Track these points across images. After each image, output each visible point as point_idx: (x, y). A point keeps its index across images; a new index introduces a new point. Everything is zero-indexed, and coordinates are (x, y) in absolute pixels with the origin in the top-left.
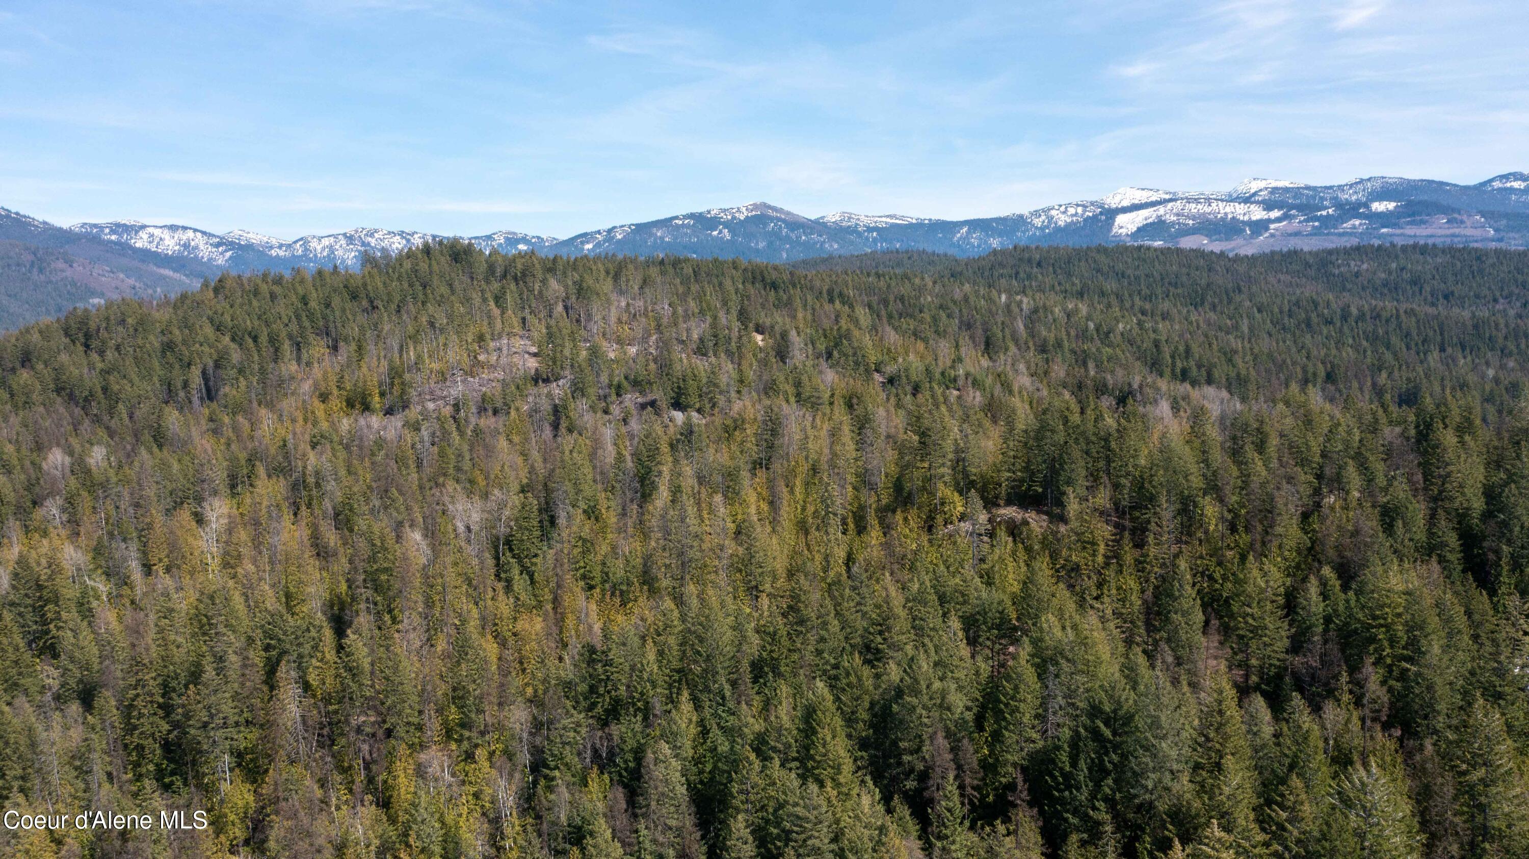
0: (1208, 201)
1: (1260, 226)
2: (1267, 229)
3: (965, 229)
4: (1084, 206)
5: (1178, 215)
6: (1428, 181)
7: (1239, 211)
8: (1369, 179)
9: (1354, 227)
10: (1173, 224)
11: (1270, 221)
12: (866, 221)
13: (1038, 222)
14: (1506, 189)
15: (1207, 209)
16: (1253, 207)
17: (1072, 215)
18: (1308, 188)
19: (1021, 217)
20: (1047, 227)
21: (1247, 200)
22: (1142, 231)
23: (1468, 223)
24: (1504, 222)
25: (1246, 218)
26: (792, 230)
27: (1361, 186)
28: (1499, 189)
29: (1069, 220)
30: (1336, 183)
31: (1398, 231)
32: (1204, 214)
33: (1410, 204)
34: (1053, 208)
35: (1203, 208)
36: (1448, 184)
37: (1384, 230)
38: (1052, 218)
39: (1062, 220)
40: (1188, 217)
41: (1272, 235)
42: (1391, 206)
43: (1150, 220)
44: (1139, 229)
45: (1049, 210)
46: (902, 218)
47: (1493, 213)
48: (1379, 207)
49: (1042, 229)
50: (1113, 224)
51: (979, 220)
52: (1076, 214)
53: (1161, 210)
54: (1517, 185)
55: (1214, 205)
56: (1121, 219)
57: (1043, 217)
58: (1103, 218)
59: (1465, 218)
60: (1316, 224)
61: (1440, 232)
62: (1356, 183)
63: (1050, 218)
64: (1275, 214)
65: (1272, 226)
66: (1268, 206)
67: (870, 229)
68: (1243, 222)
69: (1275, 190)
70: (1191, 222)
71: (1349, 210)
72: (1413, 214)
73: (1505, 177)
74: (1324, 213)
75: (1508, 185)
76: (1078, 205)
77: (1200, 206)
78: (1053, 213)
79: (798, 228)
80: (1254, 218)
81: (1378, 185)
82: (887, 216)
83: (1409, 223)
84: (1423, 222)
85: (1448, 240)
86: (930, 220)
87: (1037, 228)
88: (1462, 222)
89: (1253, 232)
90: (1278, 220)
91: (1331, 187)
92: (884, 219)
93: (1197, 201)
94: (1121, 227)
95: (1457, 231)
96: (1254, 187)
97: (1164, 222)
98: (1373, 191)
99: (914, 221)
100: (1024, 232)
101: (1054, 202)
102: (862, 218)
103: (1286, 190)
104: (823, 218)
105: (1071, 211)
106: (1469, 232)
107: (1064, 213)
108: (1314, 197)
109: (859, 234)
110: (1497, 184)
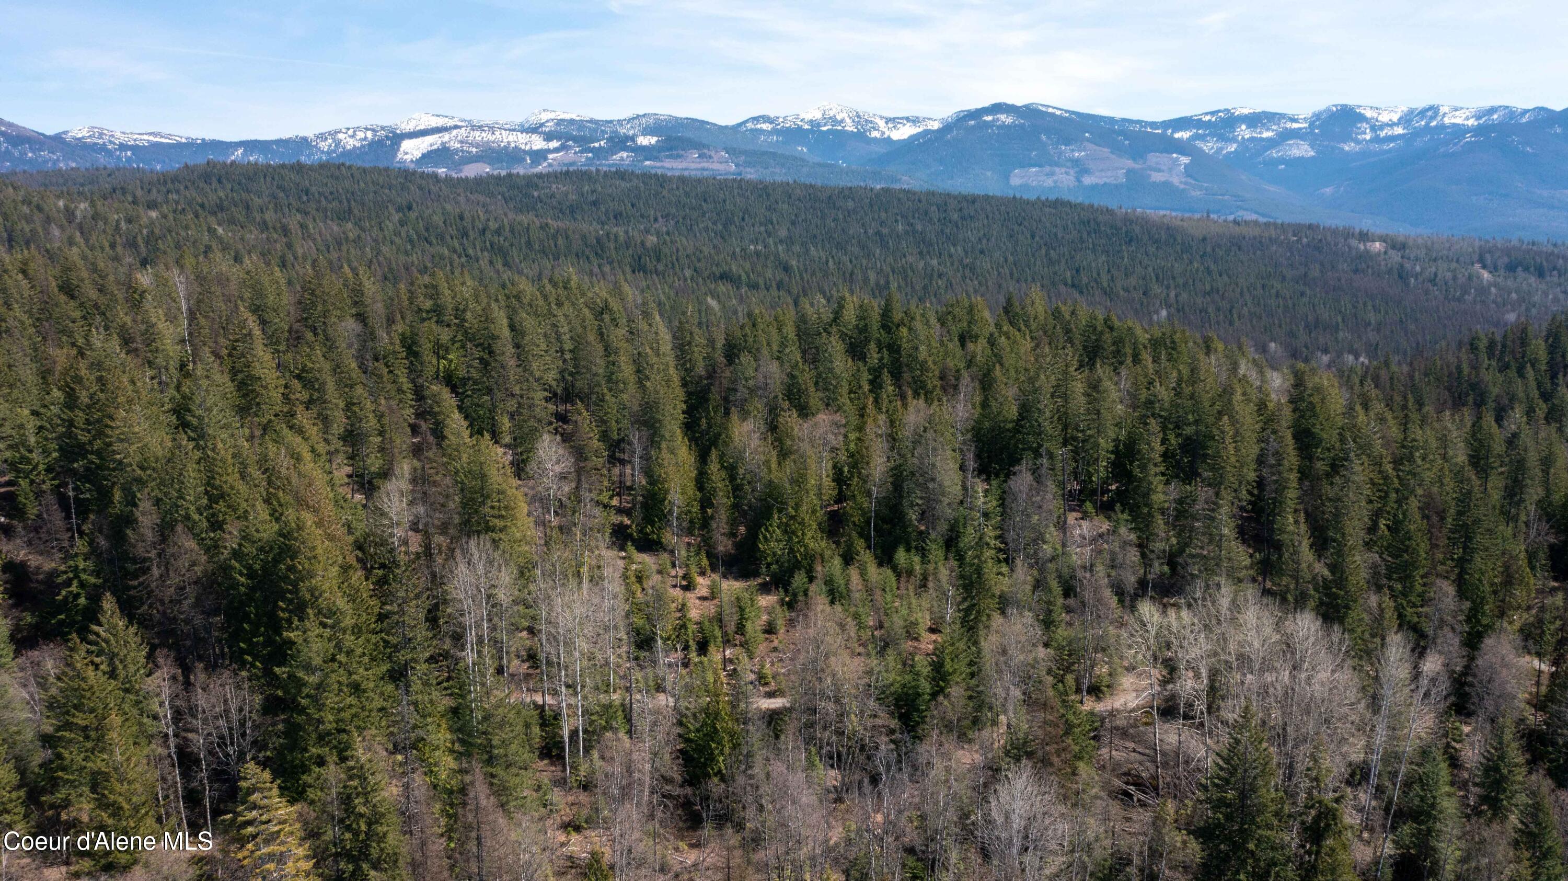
0: (492, 129)
1: (539, 156)
2: (546, 159)
3: (240, 151)
4: (373, 130)
5: (461, 142)
6: (692, 119)
7: (522, 140)
8: (644, 115)
9: (622, 159)
10: (457, 150)
11: (549, 151)
12: (123, 139)
13: (324, 146)
14: (757, 130)
15: (491, 138)
16: (535, 137)
17: (361, 140)
18: (591, 121)
19: (305, 139)
20: (334, 151)
21: (534, 130)
22: (428, 157)
23: (715, 159)
24: (743, 158)
25: (528, 148)
26: (15, 145)
27: (636, 121)
28: (752, 130)
29: (358, 145)
30: (615, 117)
31: (659, 164)
32: (488, 142)
33: (669, 139)
34: (340, 132)
35: (486, 136)
36: (708, 123)
37: (647, 163)
38: (340, 141)
39: (350, 143)
40: (472, 145)
41: (550, 165)
42: (654, 140)
43: (435, 147)
44: (424, 156)
45: (336, 133)
46: (168, 136)
47: (734, 149)
48: (643, 141)
49: (329, 153)
50: (398, 150)
51: (256, 141)
52: (366, 138)
53: (446, 137)
54: (766, 126)
55: (497, 133)
56: (406, 145)
57: (330, 141)
58: (388, 143)
59: (713, 154)
60: (590, 155)
61: (693, 166)
62: (633, 119)
63: (338, 143)
64: (554, 144)
65: (551, 156)
66: (549, 137)
67: (123, 147)
68: (524, 151)
69: (560, 122)
70: (474, 150)
71: (620, 142)
72: (671, 149)
73: (755, 119)
74: (597, 145)
75: (759, 126)
76: (367, 129)
77: (484, 134)
78: (341, 136)
79: (22, 143)
80: (535, 148)
81: (651, 121)
82: (150, 134)
83: (670, 157)
84: (679, 156)
85: (699, 174)
86: (203, 140)
87: (323, 152)
88: (710, 157)
89: (532, 162)
90: (556, 150)
91: (611, 122)
92: (146, 137)
93: (481, 128)
94: (406, 153)
95: (705, 165)
96: (544, 117)
97: (448, 149)
98: (647, 126)
99: (184, 140)
100: (308, 156)
101: (342, 126)
102: (118, 134)
103: (572, 122)
104: (66, 133)
105: (360, 135)
106: (716, 166)
107: (352, 137)
108: (596, 130)
109: (109, 153)
110: (750, 125)
